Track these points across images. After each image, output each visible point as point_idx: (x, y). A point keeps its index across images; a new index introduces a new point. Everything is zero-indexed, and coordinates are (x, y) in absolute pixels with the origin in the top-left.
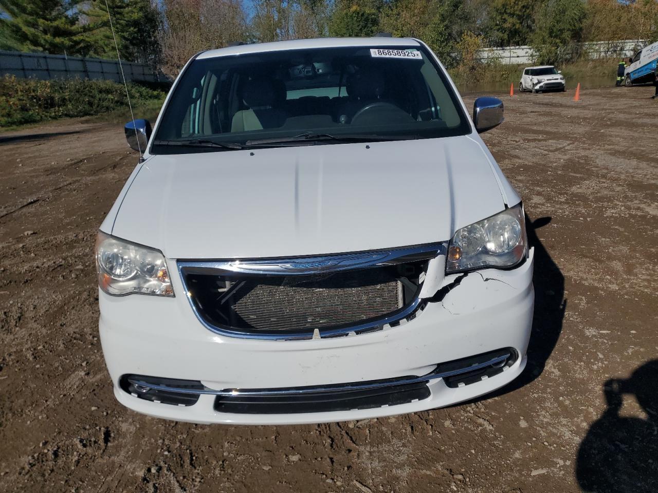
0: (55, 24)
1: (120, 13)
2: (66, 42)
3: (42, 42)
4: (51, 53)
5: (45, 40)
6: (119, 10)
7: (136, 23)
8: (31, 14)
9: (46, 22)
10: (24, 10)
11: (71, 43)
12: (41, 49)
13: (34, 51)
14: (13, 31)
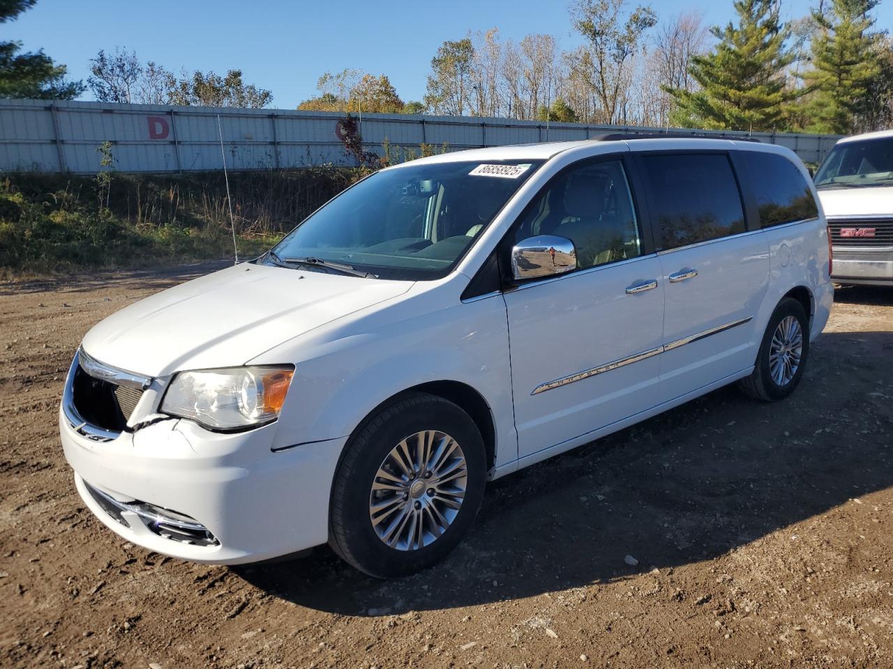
0: (750, 94)
1: (847, 72)
2: (756, 115)
3: (727, 117)
4: (735, 128)
5: (730, 114)
6: (847, 67)
7: (867, 83)
8: (724, 83)
9: (738, 93)
10: (716, 79)
11: (762, 116)
12: (723, 124)
13: (714, 127)
14: (698, 105)
